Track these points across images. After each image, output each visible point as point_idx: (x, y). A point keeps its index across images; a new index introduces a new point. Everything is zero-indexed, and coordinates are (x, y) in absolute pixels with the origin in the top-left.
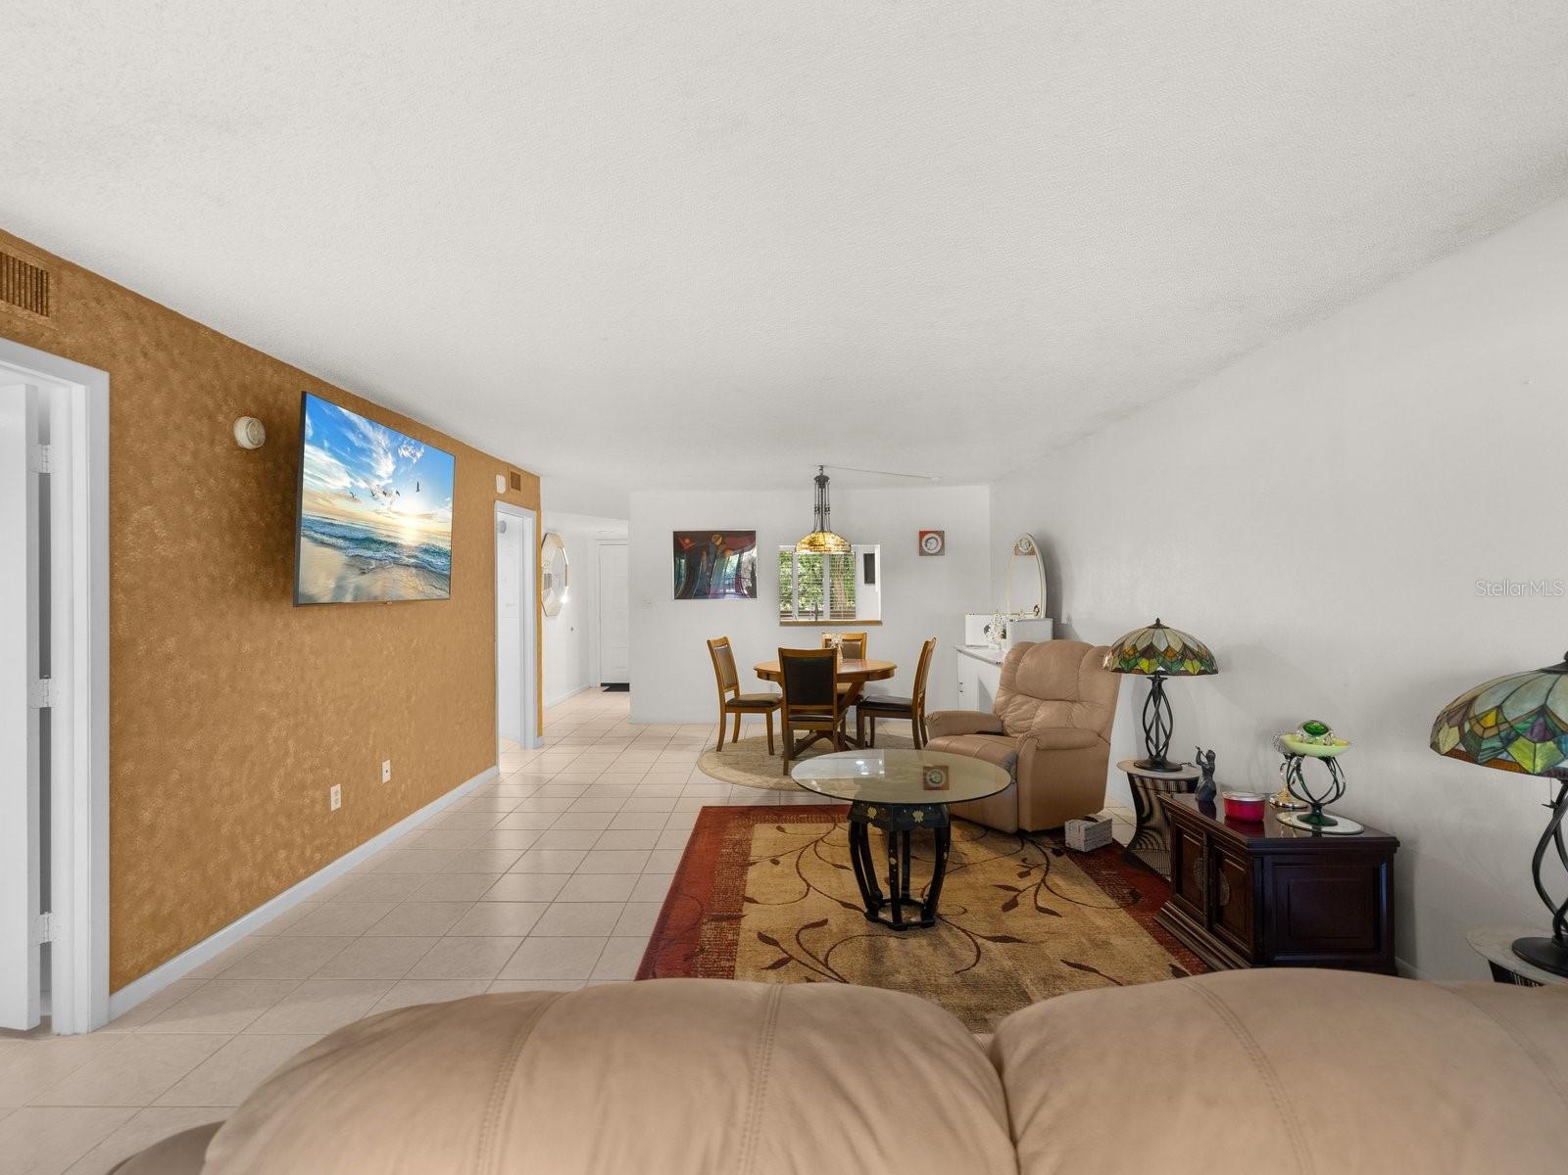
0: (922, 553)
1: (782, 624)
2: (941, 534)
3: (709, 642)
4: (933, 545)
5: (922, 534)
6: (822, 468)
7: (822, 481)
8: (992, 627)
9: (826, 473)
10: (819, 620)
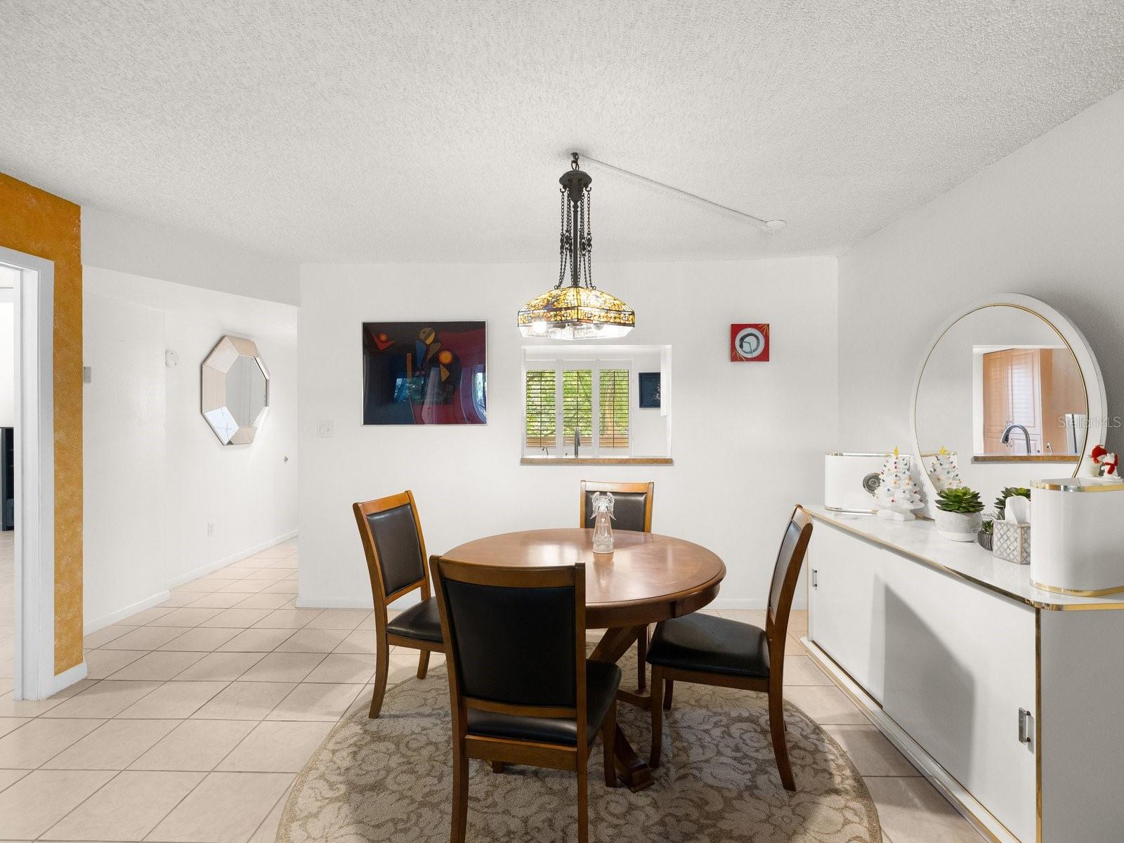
0: (735, 357)
1: (525, 462)
2: (764, 329)
3: (356, 507)
4: (752, 345)
5: (736, 329)
6: (576, 157)
7: (575, 184)
8: (888, 480)
9: (584, 167)
10: (580, 457)
